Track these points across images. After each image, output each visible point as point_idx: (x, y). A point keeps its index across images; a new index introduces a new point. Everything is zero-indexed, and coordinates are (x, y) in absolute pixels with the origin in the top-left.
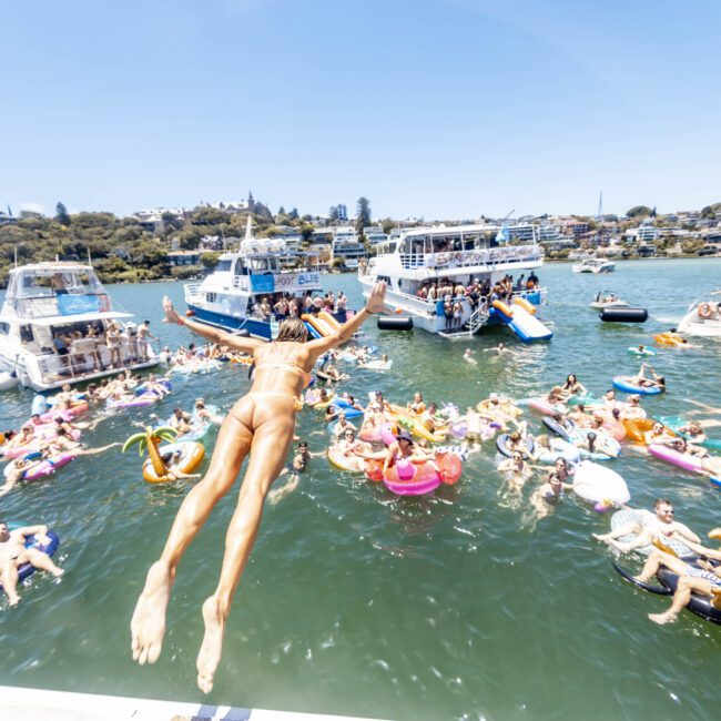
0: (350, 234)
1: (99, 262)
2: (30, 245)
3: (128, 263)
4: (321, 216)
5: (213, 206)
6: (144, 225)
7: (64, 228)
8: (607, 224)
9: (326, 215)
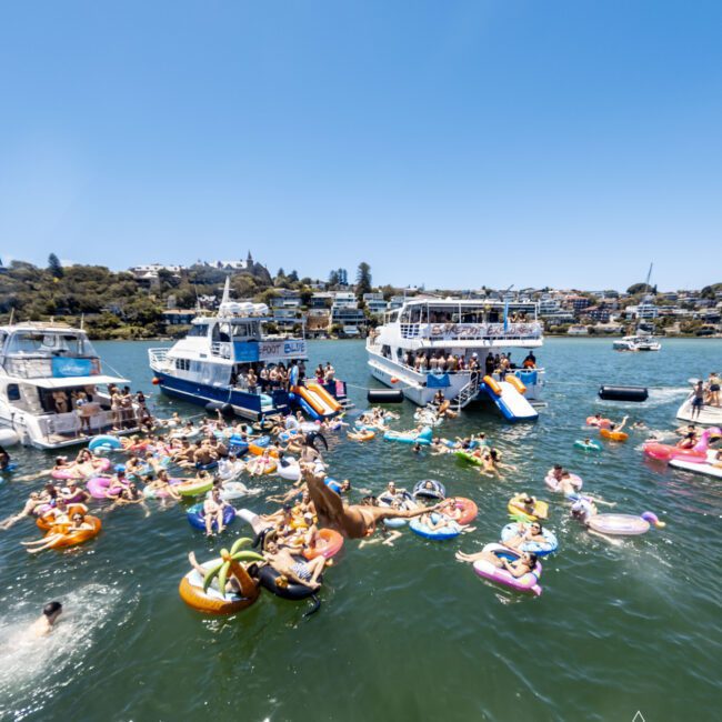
0: (349, 300)
1: (92, 317)
2: (22, 297)
3: (122, 320)
4: (321, 279)
5: (211, 265)
6: (139, 281)
7: (56, 280)
8: (608, 300)
9: (326, 279)
